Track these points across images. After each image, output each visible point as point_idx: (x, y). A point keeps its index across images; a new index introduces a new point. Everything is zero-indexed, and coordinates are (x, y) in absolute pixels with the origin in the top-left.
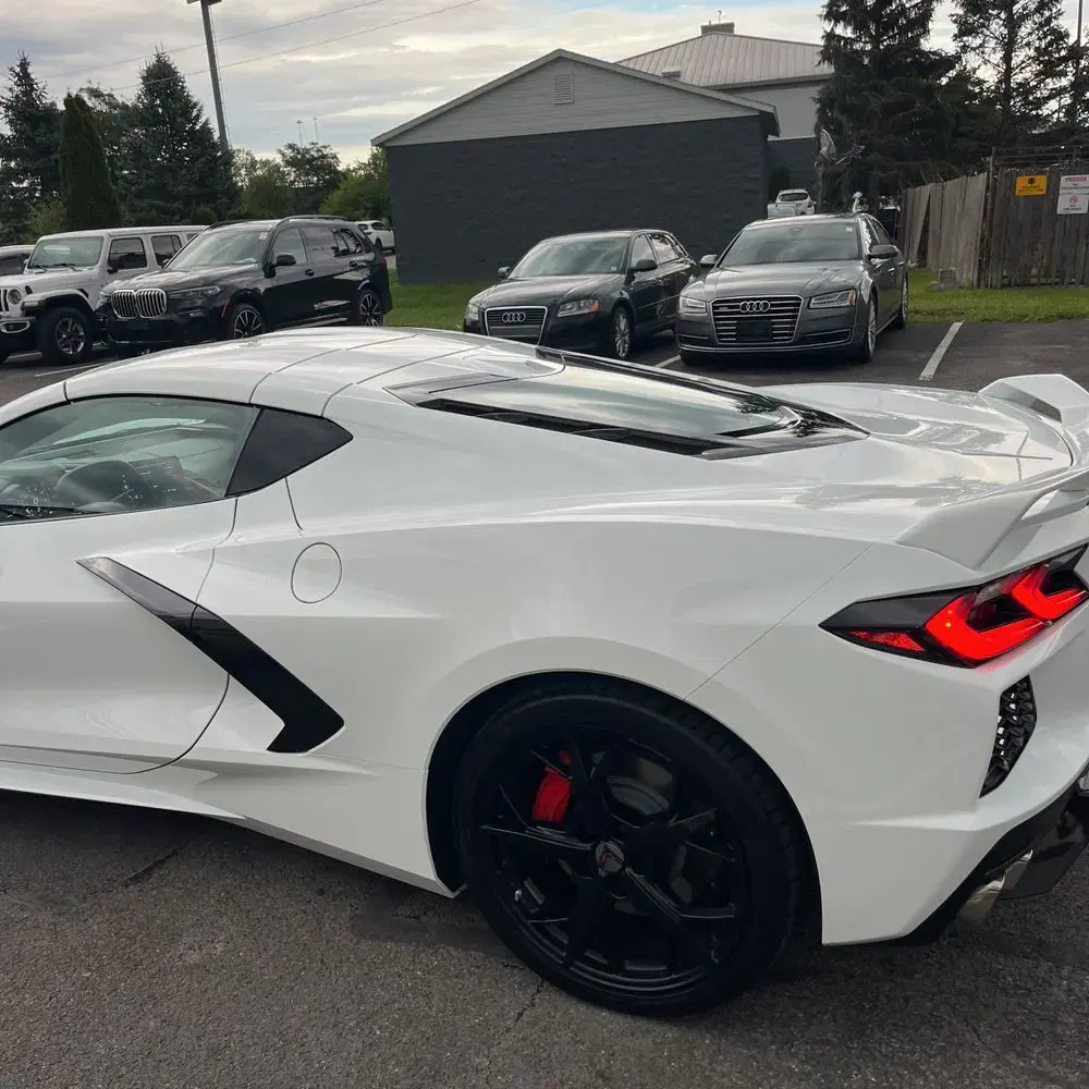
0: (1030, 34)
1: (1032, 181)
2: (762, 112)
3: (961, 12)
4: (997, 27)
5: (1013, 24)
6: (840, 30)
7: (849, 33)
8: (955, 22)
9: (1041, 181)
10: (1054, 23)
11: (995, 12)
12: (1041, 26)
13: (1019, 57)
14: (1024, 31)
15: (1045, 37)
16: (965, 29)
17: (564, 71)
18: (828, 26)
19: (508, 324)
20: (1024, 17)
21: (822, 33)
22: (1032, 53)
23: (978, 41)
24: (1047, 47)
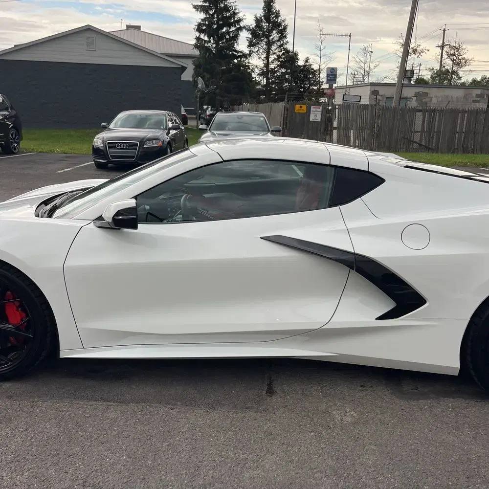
0: (276, 49)
1: (301, 107)
2: (182, 66)
3: (250, 36)
4: (263, 45)
5: (269, 44)
6: (202, 36)
7: (206, 38)
8: (248, 40)
9: (304, 107)
10: (285, 46)
11: (262, 38)
12: (280, 46)
13: (272, 58)
14: (274, 47)
15: (281, 51)
16: (251, 45)
18: (198, 34)
19: (119, 149)
20: (273, 42)
21: (195, 37)
22: (276, 57)
23: (256, 50)
24: (282, 55)
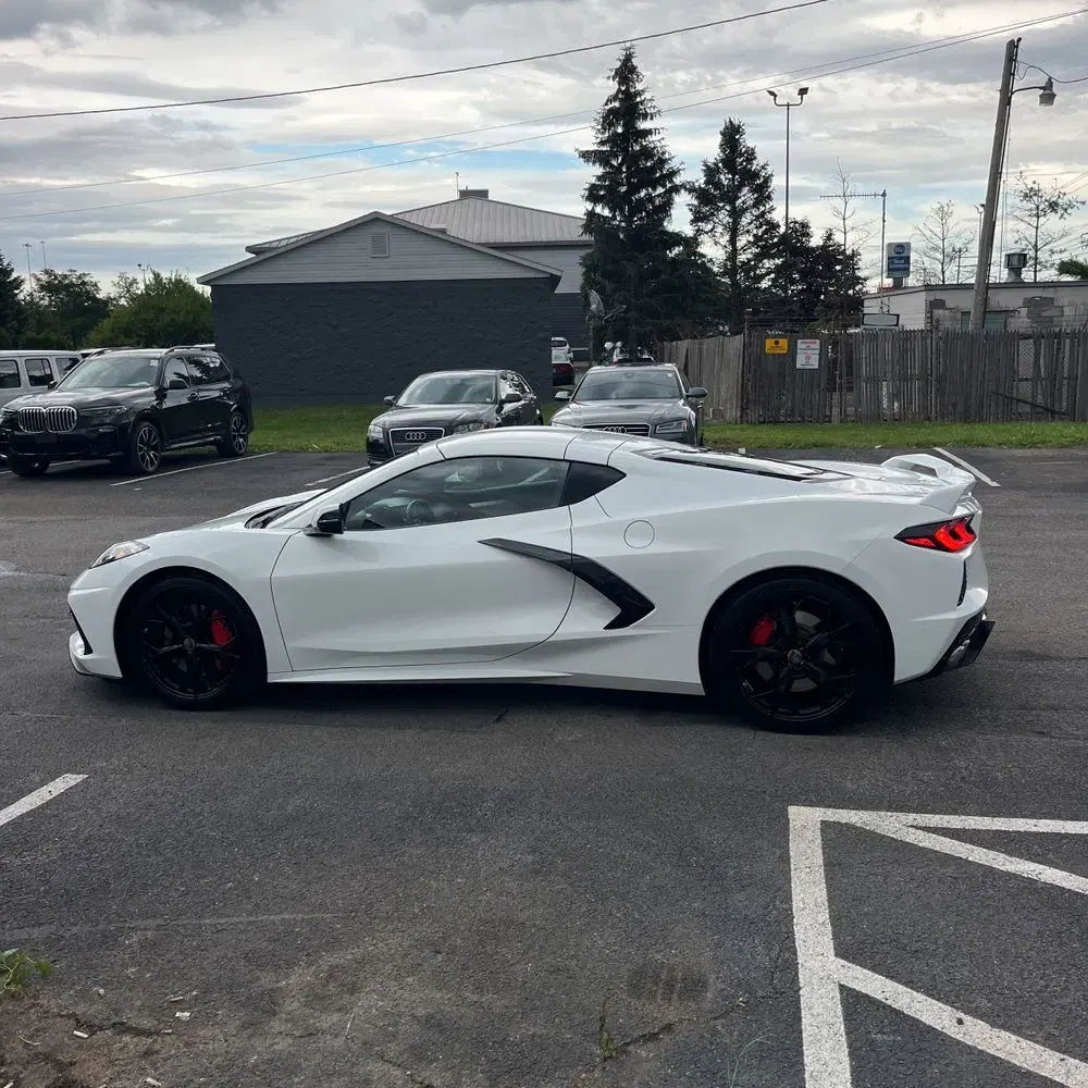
0: (750, 224)
1: (777, 343)
2: (552, 275)
3: (696, 203)
4: (724, 216)
5: (736, 214)
6: (598, 209)
7: (606, 213)
8: (691, 210)
9: (784, 342)
10: (768, 216)
11: (721, 205)
12: (757, 217)
13: (742, 241)
14: (745, 220)
15: (761, 227)
16: (698, 218)
17: (376, 229)
18: (589, 206)
19: (411, 441)
20: (744, 211)
21: (584, 211)
22: (751, 239)
23: (709, 227)
24: (763, 234)
